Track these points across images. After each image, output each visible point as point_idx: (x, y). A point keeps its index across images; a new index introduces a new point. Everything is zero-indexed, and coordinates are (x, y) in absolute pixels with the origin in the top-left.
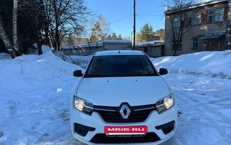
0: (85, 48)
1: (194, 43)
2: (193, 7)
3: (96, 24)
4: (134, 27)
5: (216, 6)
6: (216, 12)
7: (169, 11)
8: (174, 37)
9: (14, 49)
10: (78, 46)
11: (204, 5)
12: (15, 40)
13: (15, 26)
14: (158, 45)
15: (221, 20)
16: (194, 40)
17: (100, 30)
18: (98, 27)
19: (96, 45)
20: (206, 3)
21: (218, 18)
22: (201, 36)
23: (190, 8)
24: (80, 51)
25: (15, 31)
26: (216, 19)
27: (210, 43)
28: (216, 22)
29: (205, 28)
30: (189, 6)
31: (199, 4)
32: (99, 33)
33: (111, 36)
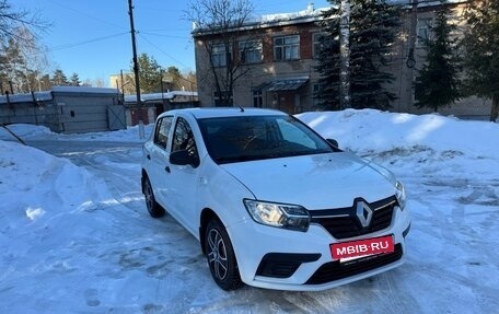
1: (255, 99)
2: (247, 28)
5: (285, 30)
6: (287, 42)
7: (201, 30)
8: (218, 85)
11: (265, 26)
14: (180, 101)
15: (297, 57)
16: (255, 93)
17: (21, 62)
18: (15, 52)
20: (268, 23)
21: (292, 53)
22: (266, 85)
23: (242, 29)
26: (288, 55)
27: (283, 99)
28: (289, 60)
29: (272, 69)
30: (240, 26)
31: (256, 24)
32: (18, 67)
33: (51, 77)
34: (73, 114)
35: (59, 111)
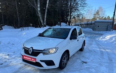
0: (85, 24)
3: (97, 11)
4: (114, 13)
9: (44, 24)
10: (82, 23)
12: (45, 20)
13: (46, 14)
17: (99, 15)
18: (98, 13)
19: (91, 23)
24: (83, 26)
25: (45, 17)
32: (98, 16)
33: (106, 18)
34: (98, 26)
35: (95, 26)
